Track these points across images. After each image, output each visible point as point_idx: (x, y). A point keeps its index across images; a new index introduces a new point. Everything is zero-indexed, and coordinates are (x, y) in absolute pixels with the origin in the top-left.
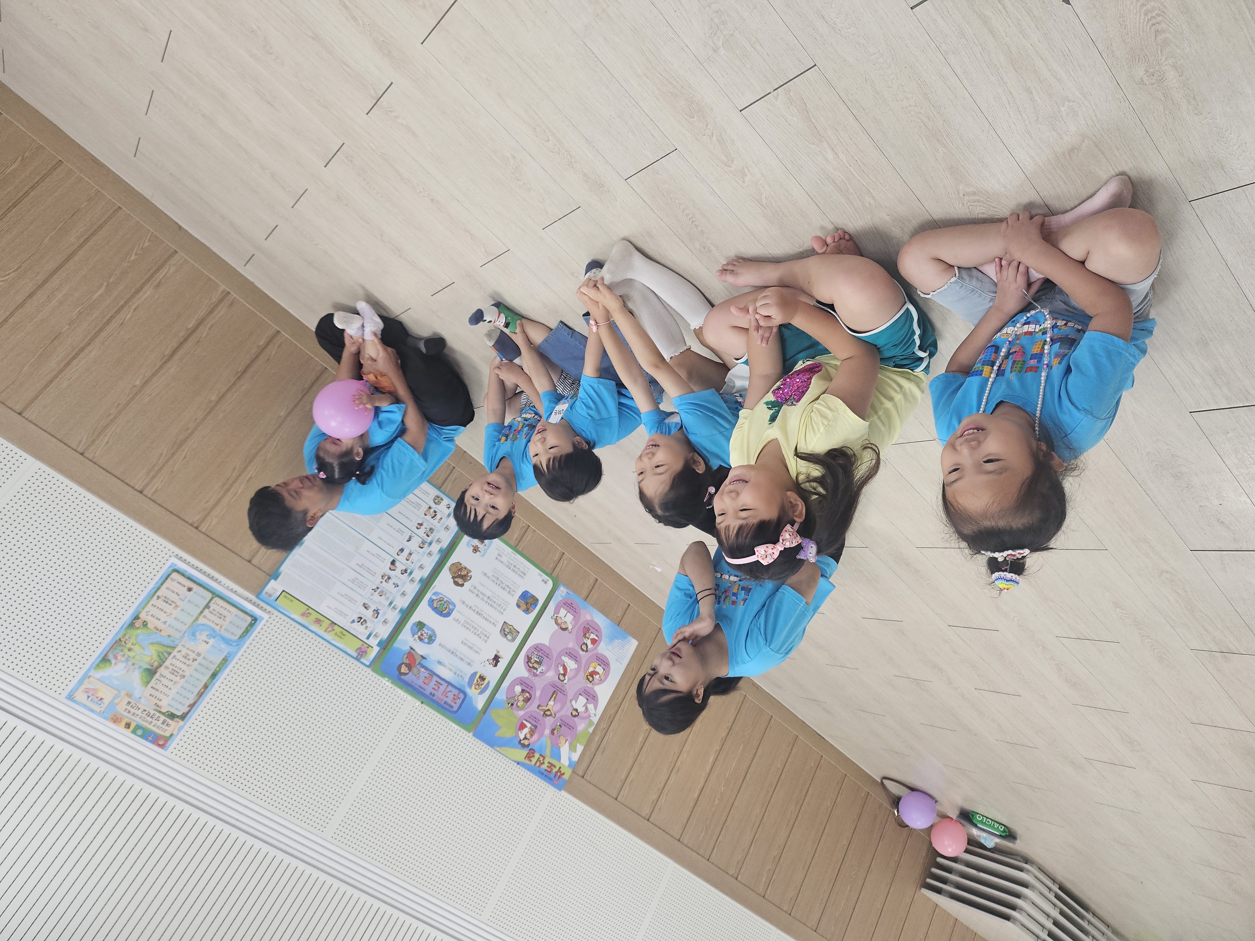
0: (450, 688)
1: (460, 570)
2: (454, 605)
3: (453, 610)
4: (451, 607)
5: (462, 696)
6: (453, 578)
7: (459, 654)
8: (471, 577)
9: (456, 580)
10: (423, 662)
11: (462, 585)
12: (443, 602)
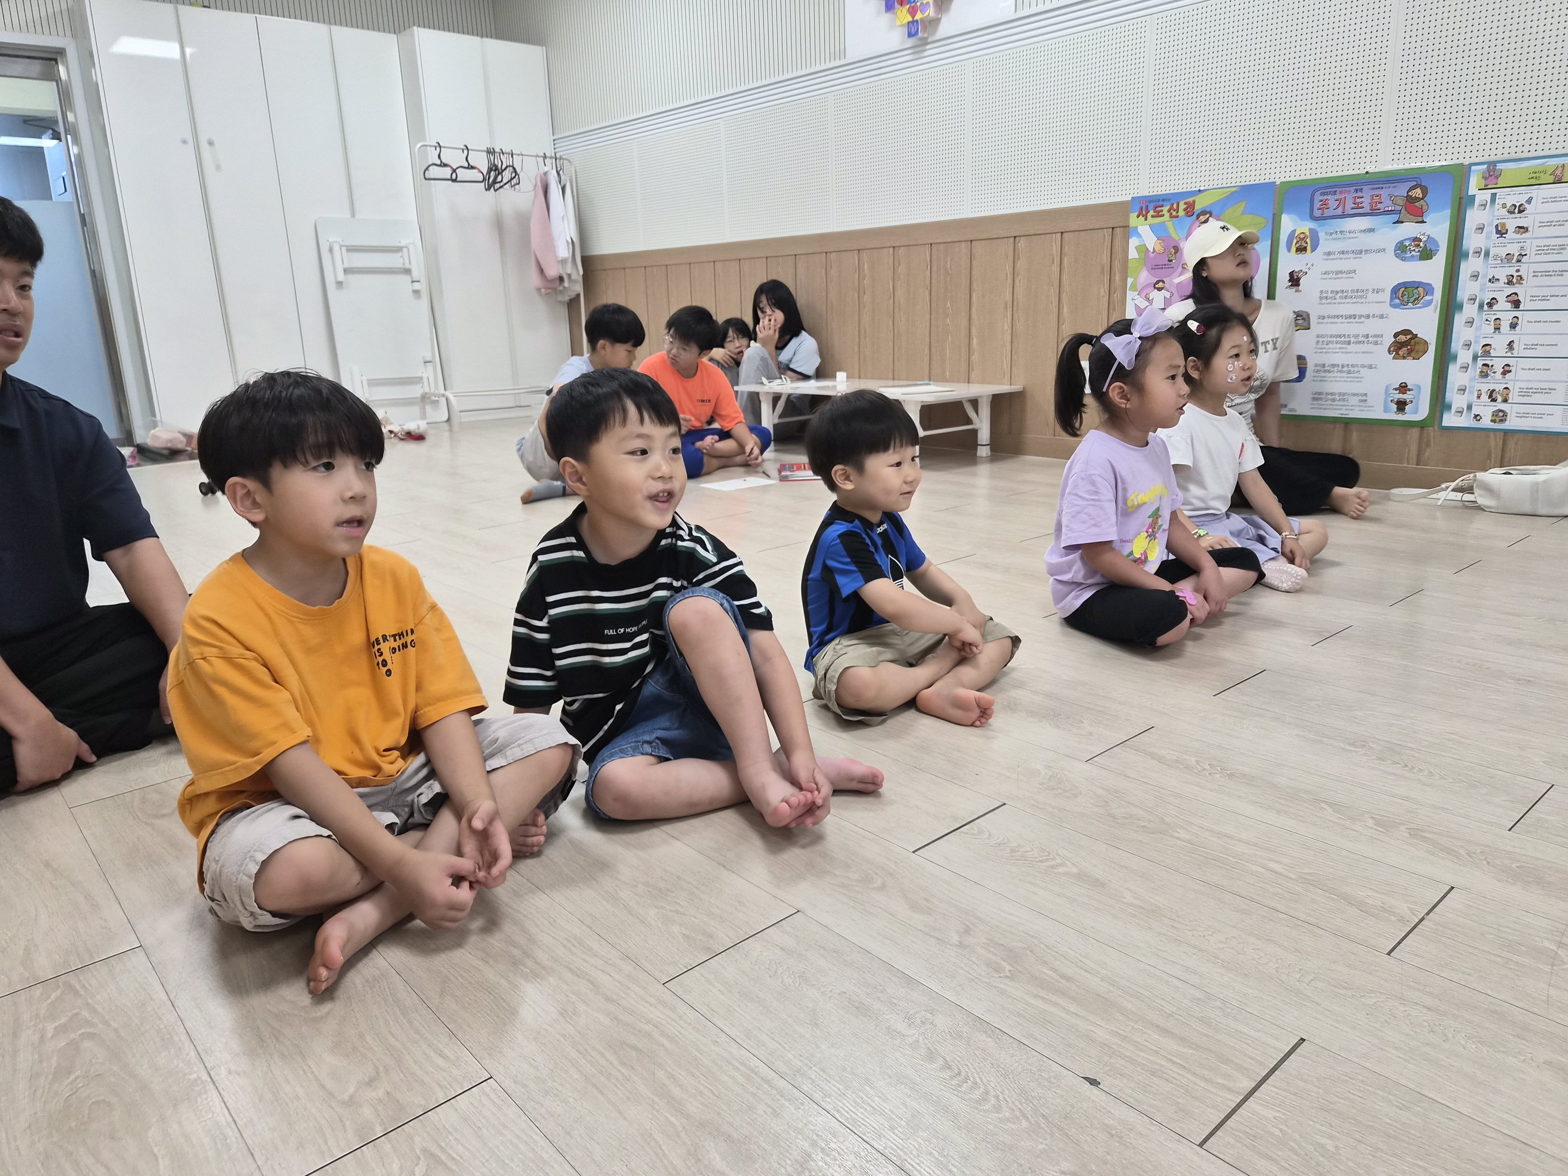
0: (1339, 212)
1: (1411, 351)
2: (1393, 306)
3: (1392, 299)
5: (1317, 213)
6: (1415, 336)
7: (1352, 255)
8: (1389, 352)
9: (1409, 337)
10: (1395, 217)
11: (1396, 335)
12: (1412, 300)
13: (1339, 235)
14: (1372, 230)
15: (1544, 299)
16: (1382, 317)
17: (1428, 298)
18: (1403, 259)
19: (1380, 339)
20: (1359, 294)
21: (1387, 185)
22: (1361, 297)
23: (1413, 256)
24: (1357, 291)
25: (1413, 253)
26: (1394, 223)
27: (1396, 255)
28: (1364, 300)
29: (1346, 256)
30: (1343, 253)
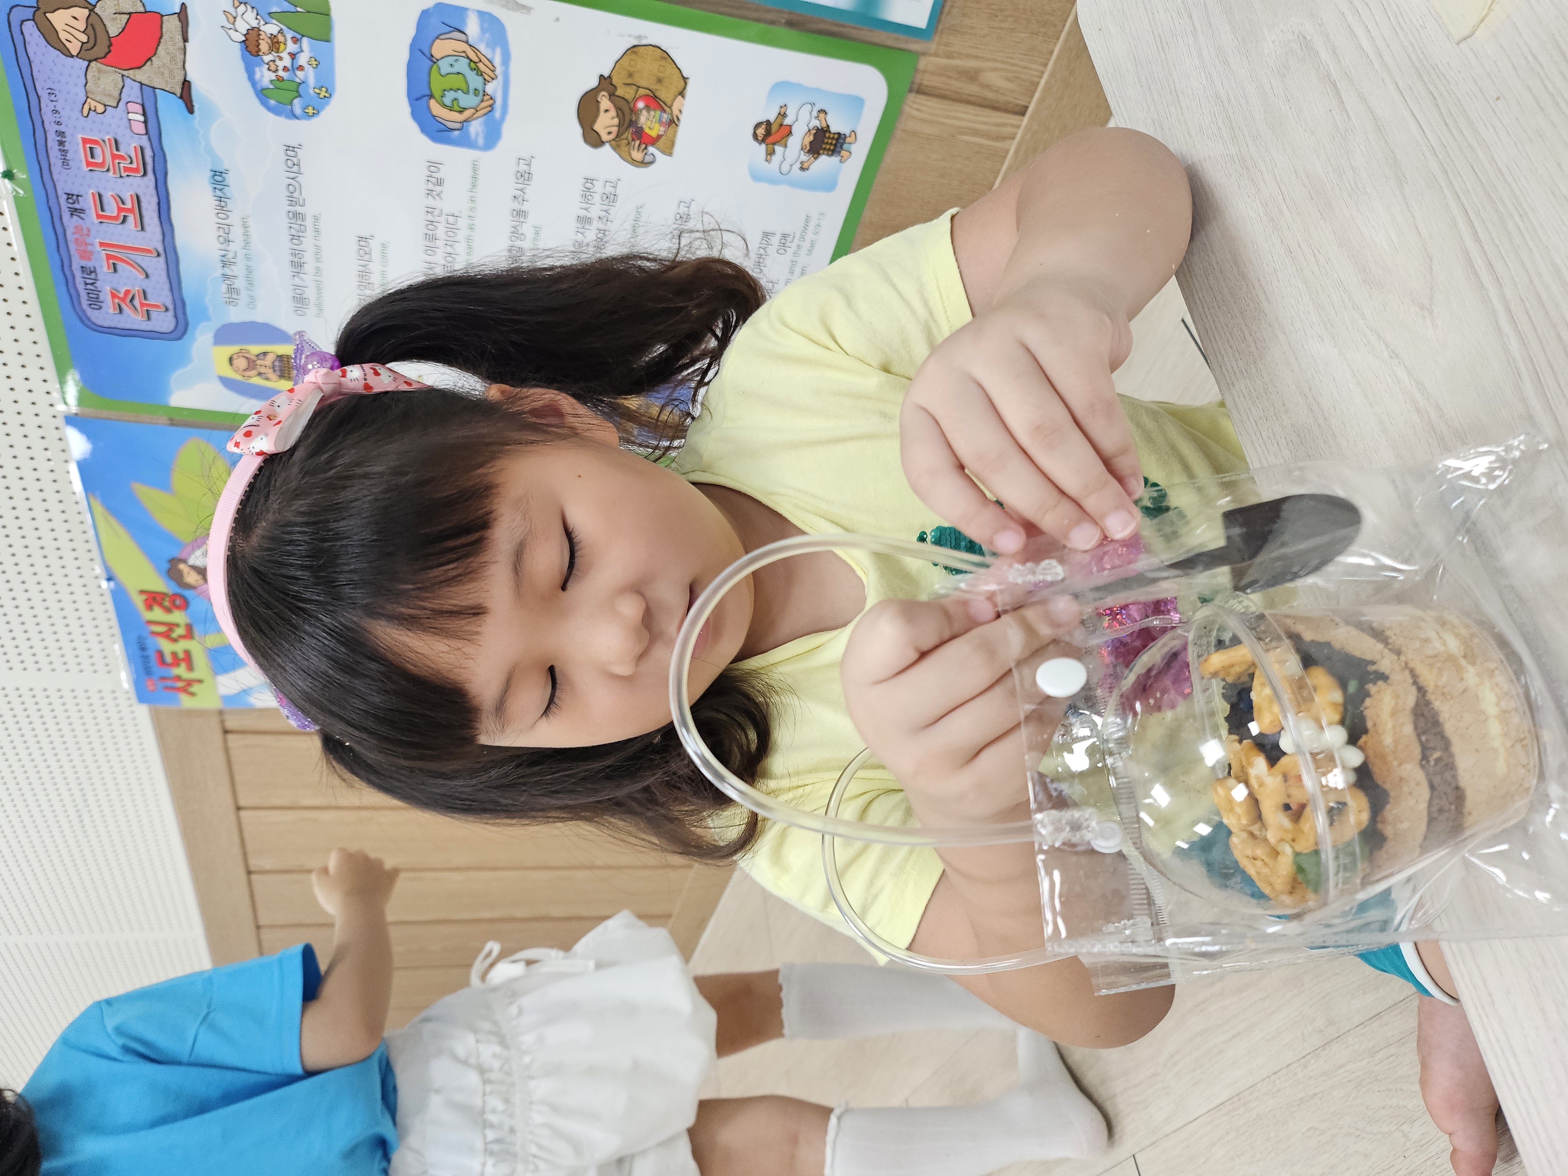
0: (156, 266)
1: (654, 101)
2: (492, 138)
3: (466, 142)
4: (476, 128)
5: (164, 322)
6: (605, 82)
7: (308, 243)
8: (644, 164)
9: (605, 102)
10: (169, 103)
11: (593, 139)
12: (475, 81)
13: (238, 270)
14: (218, 178)
16: (525, 177)
17: (473, 28)
18: (325, 93)
19: (598, 187)
20: (440, 232)
22: (452, 229)
23: (316, 63)
24: (430, 237)
25: (303, 59)
26: (191, 110)
27: (308, 116)
28: (463, 223)
29: (308, 258)
30: (297, 265)
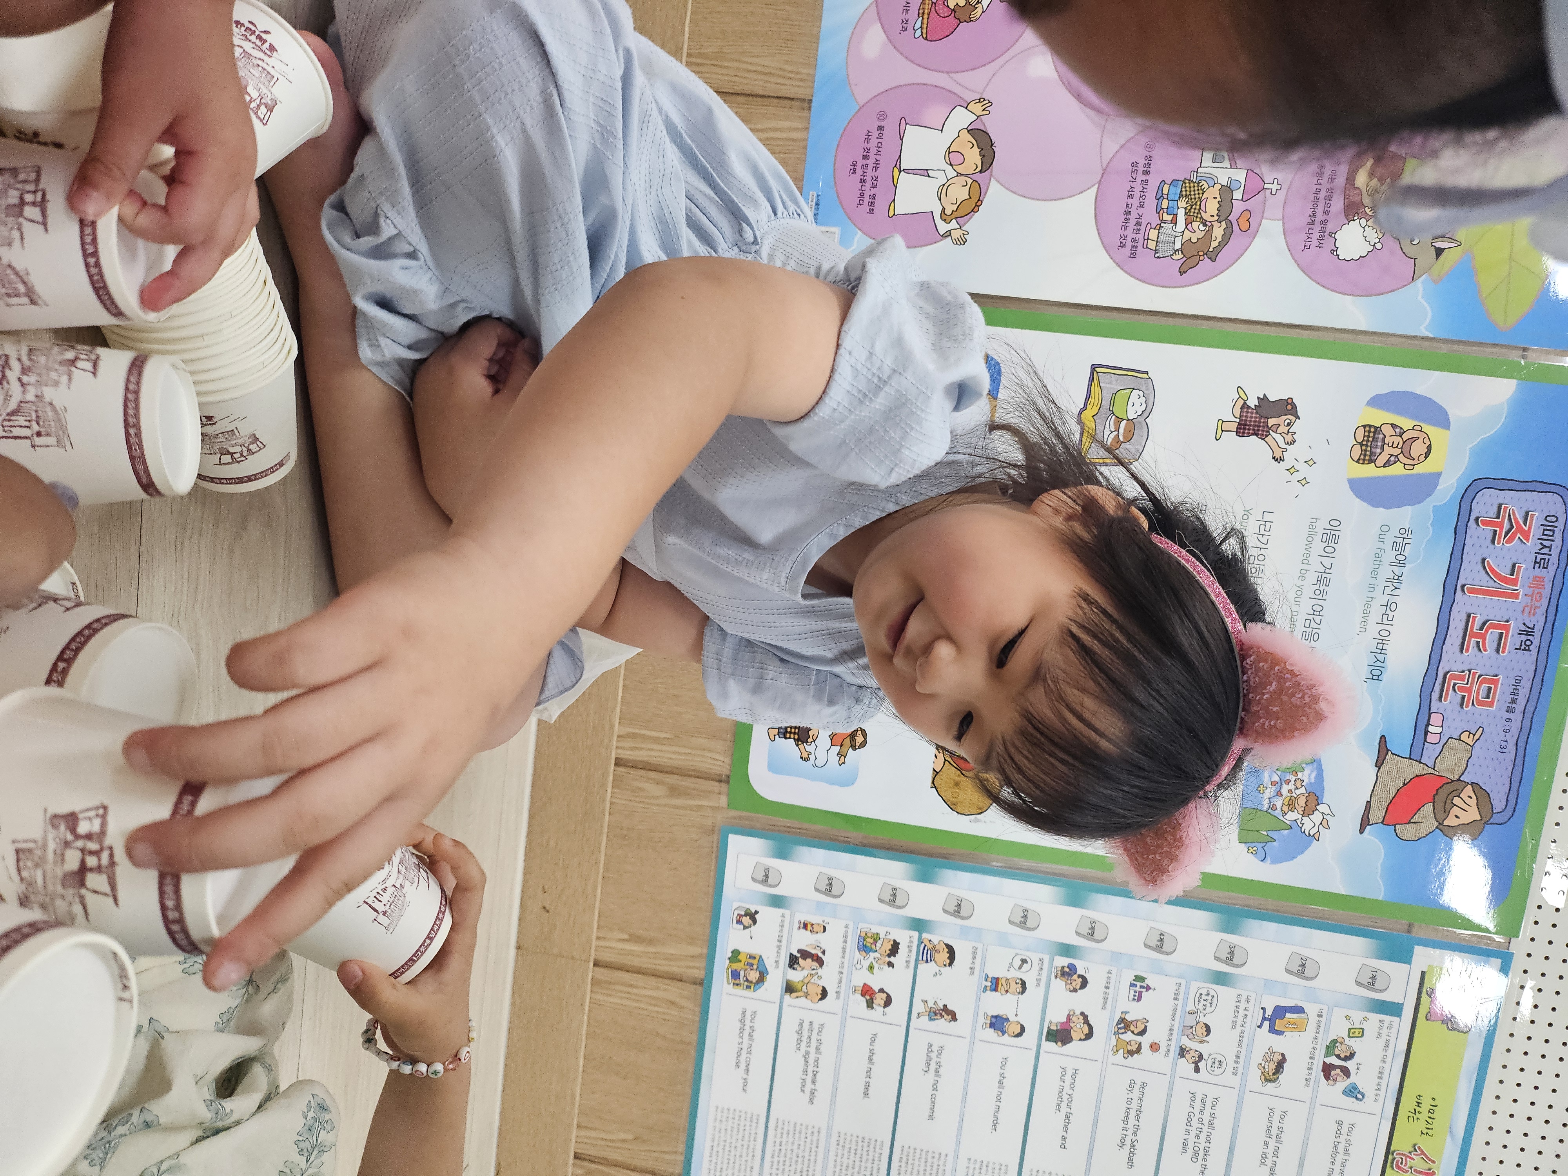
0: (1469, 574)
10: (1400, 743)
13: (1386, 572)
15: (1063, 1100)
21: (1515, 727)
25: (1270, 792)
26: (1383, 738)
30: (1323, 580)
